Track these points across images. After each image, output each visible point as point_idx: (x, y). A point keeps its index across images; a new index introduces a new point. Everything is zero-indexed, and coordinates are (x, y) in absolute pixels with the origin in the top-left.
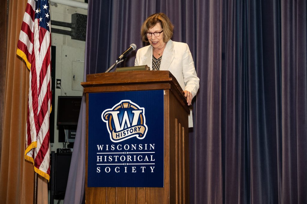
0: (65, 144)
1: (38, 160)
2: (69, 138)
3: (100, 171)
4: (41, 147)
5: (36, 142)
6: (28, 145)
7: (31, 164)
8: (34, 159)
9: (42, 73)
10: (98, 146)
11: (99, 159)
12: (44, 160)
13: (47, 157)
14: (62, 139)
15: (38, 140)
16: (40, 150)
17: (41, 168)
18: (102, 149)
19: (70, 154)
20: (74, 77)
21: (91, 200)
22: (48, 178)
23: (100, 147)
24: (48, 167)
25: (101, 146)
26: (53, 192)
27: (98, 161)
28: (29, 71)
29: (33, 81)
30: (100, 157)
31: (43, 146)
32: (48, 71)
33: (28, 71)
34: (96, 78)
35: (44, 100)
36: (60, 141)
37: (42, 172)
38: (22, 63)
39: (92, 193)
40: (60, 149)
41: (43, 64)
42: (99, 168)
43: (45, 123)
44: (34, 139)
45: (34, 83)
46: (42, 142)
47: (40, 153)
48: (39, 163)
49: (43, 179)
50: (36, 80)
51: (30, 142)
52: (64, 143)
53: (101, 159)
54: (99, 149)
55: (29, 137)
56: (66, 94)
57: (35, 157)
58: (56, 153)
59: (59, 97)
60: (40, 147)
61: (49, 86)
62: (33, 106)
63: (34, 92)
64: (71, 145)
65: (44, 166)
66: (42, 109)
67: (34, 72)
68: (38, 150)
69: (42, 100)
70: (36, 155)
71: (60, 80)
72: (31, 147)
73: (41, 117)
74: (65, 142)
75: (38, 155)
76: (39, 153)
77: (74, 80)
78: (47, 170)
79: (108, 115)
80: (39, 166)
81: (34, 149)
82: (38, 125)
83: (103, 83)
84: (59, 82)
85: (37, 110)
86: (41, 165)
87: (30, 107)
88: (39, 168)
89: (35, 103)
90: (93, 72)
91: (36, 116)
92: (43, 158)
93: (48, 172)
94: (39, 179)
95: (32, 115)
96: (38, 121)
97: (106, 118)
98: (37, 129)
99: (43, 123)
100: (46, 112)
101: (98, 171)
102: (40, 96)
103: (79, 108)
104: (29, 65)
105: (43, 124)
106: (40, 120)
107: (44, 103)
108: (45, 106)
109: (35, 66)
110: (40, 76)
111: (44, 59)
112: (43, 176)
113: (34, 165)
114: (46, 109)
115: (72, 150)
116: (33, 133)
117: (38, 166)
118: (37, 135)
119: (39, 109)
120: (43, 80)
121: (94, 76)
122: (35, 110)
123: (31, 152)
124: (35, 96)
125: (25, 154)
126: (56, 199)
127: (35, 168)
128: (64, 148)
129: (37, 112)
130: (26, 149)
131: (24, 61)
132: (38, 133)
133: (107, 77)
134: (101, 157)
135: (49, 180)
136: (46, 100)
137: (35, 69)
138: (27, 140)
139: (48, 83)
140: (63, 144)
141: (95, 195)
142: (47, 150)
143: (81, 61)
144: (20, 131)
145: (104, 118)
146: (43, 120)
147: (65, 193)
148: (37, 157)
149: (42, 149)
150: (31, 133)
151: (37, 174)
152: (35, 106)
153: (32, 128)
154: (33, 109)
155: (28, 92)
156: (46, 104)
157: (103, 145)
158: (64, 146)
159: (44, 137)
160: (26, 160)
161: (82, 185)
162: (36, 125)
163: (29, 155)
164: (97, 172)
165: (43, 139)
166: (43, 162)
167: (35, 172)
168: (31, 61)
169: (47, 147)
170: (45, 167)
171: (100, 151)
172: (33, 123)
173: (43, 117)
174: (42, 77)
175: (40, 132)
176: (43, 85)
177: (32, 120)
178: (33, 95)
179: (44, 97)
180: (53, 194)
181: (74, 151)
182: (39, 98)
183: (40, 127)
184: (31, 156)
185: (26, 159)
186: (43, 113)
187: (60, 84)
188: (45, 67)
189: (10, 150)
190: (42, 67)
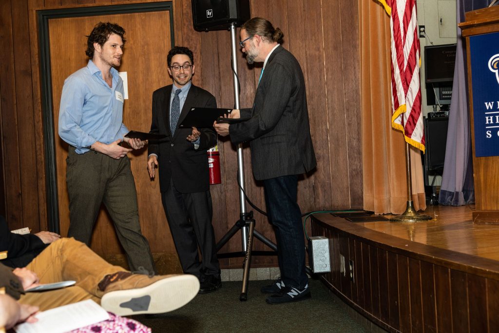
1: (409, 127)
2: (440, 99)
3: (491, 135)
4: (412, 111)
5: (405, 105)
6: (395, 109)
7: (400, 133)
8: (404, 126)
9: (405, 18)
10: (486, 103)
11: (489, 120)
12: (416, 127)
13: (420, 122)
14: (431, 101)
15: (407, 102)
16: (411, 115)
17: (413, 137)
18: (491, 108)
19: (447, 119)
20: (441, 21)
21: (482, 173)
22: (423, 148)
23: (489, 105)
24: (422, 136)
25: (490, 103)
26: (427, 167)
27: (487, 123)
28: (389, 16)
29: (395, 28)
30: (489, 118)
31: (413, 109)
32: (413, 14)
33: (387, 17)
34: (478, 15)
35: (411, 52)
36: (429, 104)
37: (415, 141)
38: (378, 7)
39: (482, 165)
40: (432, 113)
41: (406, 5)
42: (489, 132)
43: (414, 81)
44: (402, 101)
45: (396, 31)
46: (412, 105)
47: (411, 119)
48: (410, 131)
49: (416, 149)
50: (399, 27)
51: (397, 105)
52: (435, 106)
53: (491, 120)
54: (488, 108)
55: (396, 100)
56: (432, 43)
57: (405, 124)
58: (427, 119)
59: (425, 47)
60: (410, 111)
61: (415, 33)
62: (398, 60)
63: (398, 42)
64: (446, 108)
65: (417, 135)
66: (408, 63)
67: (396, 17)
68: (407, 115)
69: (409, 52)
70: (405, 121)
71: (423, 27)
72: (399, 111)
73: (408, 73)
74: (435, 104)
75: (409, 121)
76: (409, 119)
77: (441, 24)
78: (421, 139)
79: (497, 62)
80: (411, 135)
81: (403, 114)
82: (405, 83)
83: (489, 21)
84: (422, 29)
85: (404, 65)
86: (413, 133)
87: (393, 62)
88: (410, 137)
89: (400, 57)
90: (468, 9)
91: (402, 72)
92: (415, 125)
93: (422, 141)
94: (411, 150)
95: (397, 71)
96: (406, 78)
97: (495, 67)
98: (404, 89)
99: (412, 80)
100: (415, 66)
101: (489, 136)
102: (405, 47)
103: (453, 59)
104: (388, 9)
105: (412, 82)
106: (408, 78)
107: (411, 55)
108: (412, 59)
109: (396, 10)
110: (404, 22)
112: (416, 147)
113: (404, 133)
114: (414, 63)
115: (447, 113)
116: (401, 95)
117: (408, 134)
118: (406, 97)
119: (406, 63)
120: (408, 26)
121: (475, 13)
122: (401, 65)
123: (400, 118)
124: (400, 48)
125: (392, 121)
126: (431, 175)
127: (406, 137)
128: (434, 111)
129: (403, 68)
130: (392, 115)
131: (382, 5)
132: (406, 94)
133: (493, 12)
134: (491, 117)
135: (424, 151)
136: (413, 51)
137: (397, 13)
138: (393, 103)
139: (414, 29)
140: (433, 107)
141: (486, 167)
142: (419, 114)
144: (382, 94)
145: (493, 67)
146: (411, 77)
147: (443, 168)
148: (407, 124)
149: (413, 114)
150: (398, 94)
151: (409, 145)
152: (401, 60)
153: (398, 89)
154: (398, 63)
155: (390, 43)
156: (414, 55)
157: (493, 103)
158: (435, 109)
159: (414, 98)
160: (393, 129)
161: (464, 156)
162: (403, 84)
163: (397, 122)
164: (487, 137)
165: (414, 101)
166: (415, 129)
167: (406, 143)
168: (390, 4)
169: (419, 110)
171: (490, 110)
172: (400, 82)
173: (412, 74)
174: (405, 20)
175: (409, 93)
176: (408, 33)
177: (398, 79)
178: (397, 47)
179: (410, 47)
180: (427, 169)
181: (452, 114)
182: (405, 50)
183: (408, 86)
184: (399, 123)
185: (393, 127)
186: (411, 69)
187: (424, 31)
188: (409, 10)
189: (372, 118)
190: (405, 10)
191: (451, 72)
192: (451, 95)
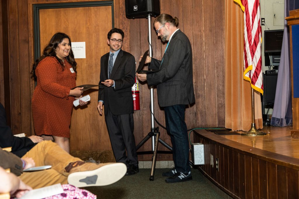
0: (270, 67)
1: (254, 79)
2: (273, 63)
4: (256, 69)
5: (252, 65)
6: (246, 68)
7: (248, 82)
8: (250, 78)
9: (253, 13)
12: (258, 79)
13: (261, 76)
14: (267, 64)
15: (253, 64)
16: (255, 72)
17: (256, 85)
19: (276, 75)
20: (275, 16)
21: (297, 108)
22: (262, 92)
24: (262, 84)
26: (264, 103)
28: (243, 12)
29: (247, 19)
31: (257, 68)
32: (258, 11)
34: (297, 13)
35: (256, 34)
36: (266, 65)
37: (257, 87)
38: (237, 6)
40: (268, 71)
41: (254, 6)
43: (257, 51)
44: (250, 63)
45: (248, 21)
46: (256, 66)
48: (254, 82)
49: (257, 92)
50: (249, 19)
51: (247, 66)
55: (246, 63)
56: (269, 29)
57: (251, 77)
58: (265, 74)
59: (265, 31)
60: (255, 70)
61: (259, 22)
62: (248, 38)
63: (249, 28)
64: (276, 68)
66: (254, 40)
67: (247, 13)
68: (253, 72)
69: (255, 34)
70: (252, 75)
71: (264, 19)
72: (248, 69)
73: (254, 47)
74: (270, 65)
75: (254, 75)
76: (254, 74)
77: (275, 18)
80: (255, 83)
81: (250, 71)
82: (252, 52)
84: (263, 20)
85: (251, 42)
86: (257, 83)
87: (245, 40)
88: (254, 85)
89: (249, 36)
90: (291, 9)
91: (251, 46)
92: (257, 77)
93: (262, 87)
94: (255, 93)
95: (247, 45)
96: (253, 50)
98: (252, 56)
100: (258, 42)
102: (252, 31)
103: (281, 38)
104: (243, 8)
105: (256, 52)
106: (254, 50)
107: (256, 36)
108: (257, 38)
109: (248, 9)
110: (252, 16)
111: (255, 2)
113: (251, 82)
114: (258, 41)
115: (277, 71)
116: (249, 59)
117: (253, 83)
118: (252, 61)
120: (254, 18)
121: (295, 12)
122: (250, 42)
123: (248, 74)
124: (249, 31)
125: (244, 75)
126: (267, 108)
127: (252, 85)
129: (251, 43)
130: (244, 71)
131: (239, 6)
132: (252, 59)
135: (263, 94)
136: (257, 33)
137: (248, 10)
138: (245, 65)
139: (259, 20)
140: (269, 67)
142: (260, 71)
143: (280, 3)
144: (238, 59)
146: (256, 49)
147: (274, 104)
148: (253, 77)
149: (257, 71)
150: (248, 59)
151: (254, 89)
152: (250, 39)
153: (248, 56)
154: (248, 40)
155: (244, 29)
156: (258, 36)
158: (270, 68)
160: (244, 80)
161: (287, 97)
162: (251, 53)
163: (247, 76)
165: (257, 63)
167: (252, 88)
168: (244, 5)
169: (260, 69)
170: (259, 84)
172: (249, 52)
173: (256, 47)
174: (253, 16)
175: (254, 58)
176: (255, 22)
177: (248, 50)
178: (248, 30)
179: (256, 31)
180: (264, 105)
181: (280, 72)
183: (254, 54)
184: (248, 76)
185: (244, 78)
186: (256, 44)
187: (264, 21)
188: (255, 9)
189: (232, 73)
190: (253, 9)
191: (280, 47)
192: (279, 60)
